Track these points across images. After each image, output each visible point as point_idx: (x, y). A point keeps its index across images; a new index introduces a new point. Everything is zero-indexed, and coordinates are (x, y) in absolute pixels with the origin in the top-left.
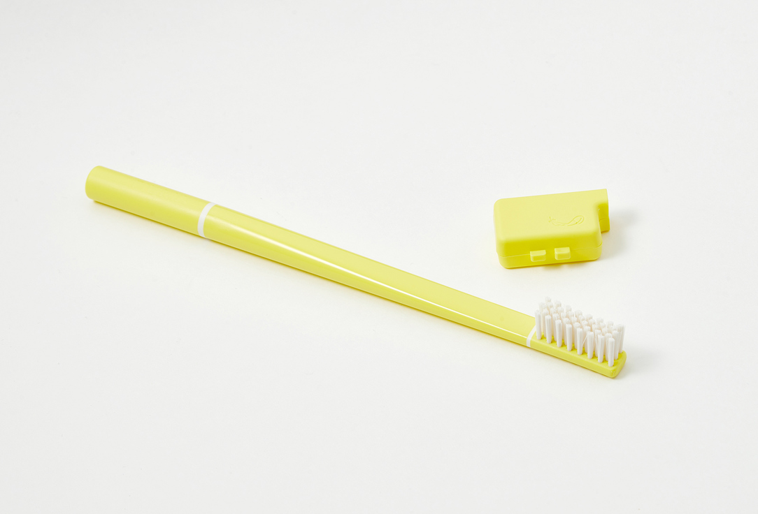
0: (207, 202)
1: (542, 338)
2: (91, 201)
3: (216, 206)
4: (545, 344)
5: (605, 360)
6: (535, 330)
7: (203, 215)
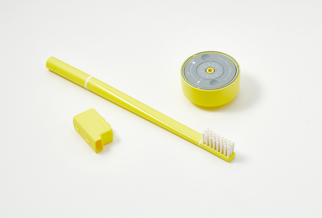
0: (90, 76)
1: (205, 143)
2: (48, 70)
3: (93, 77)
4: (206, 145)
5: (226, 155)
6: (202, 140)
7: (87, 80)
